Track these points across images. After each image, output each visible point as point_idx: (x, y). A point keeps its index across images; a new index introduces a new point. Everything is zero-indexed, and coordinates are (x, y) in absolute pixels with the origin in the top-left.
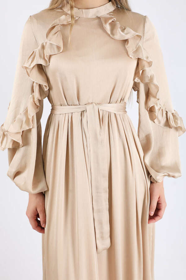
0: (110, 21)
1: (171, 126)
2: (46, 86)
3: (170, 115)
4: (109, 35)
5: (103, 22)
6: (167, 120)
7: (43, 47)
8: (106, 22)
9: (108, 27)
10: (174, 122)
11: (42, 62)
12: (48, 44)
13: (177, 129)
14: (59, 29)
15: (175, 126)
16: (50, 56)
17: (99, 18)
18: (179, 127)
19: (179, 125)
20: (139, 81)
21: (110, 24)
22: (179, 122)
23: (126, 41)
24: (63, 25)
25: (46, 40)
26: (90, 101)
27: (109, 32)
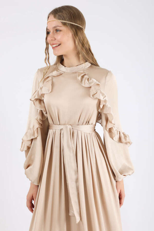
0: (82, 75)
1: (123, 142)
3: (122, 135)
5: (78, 76)
6: (120, 138)
9: (80, 79)
10: (125, 139)
13: (126, 143)
14: (51, 79)
15: (125, 141)
16: (44, 94)
17: (76, 73)
18: (128, 142)
19: (128, 141)
22: (128, 139)
25: (42, 85)
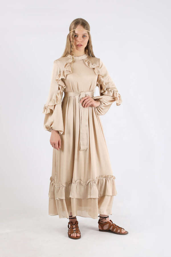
0: (87, 61)
2: (65, 86)
4: (87, 66)
5: (85, 62)
7: (64, 72)
8: (86, 62)
9: (87, 64)
11: (63, 77)
12: (65, 70)
14: (69, 65)
16: (67, 75)
17: (83, 60)
20: (98, 83)
21: (88, 62)
23: (94, 69)
24: (70, 63)
25: (65, 69)
26: (82, 91)
27: (87, 65)
